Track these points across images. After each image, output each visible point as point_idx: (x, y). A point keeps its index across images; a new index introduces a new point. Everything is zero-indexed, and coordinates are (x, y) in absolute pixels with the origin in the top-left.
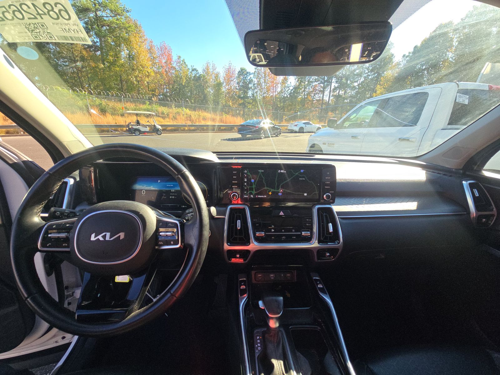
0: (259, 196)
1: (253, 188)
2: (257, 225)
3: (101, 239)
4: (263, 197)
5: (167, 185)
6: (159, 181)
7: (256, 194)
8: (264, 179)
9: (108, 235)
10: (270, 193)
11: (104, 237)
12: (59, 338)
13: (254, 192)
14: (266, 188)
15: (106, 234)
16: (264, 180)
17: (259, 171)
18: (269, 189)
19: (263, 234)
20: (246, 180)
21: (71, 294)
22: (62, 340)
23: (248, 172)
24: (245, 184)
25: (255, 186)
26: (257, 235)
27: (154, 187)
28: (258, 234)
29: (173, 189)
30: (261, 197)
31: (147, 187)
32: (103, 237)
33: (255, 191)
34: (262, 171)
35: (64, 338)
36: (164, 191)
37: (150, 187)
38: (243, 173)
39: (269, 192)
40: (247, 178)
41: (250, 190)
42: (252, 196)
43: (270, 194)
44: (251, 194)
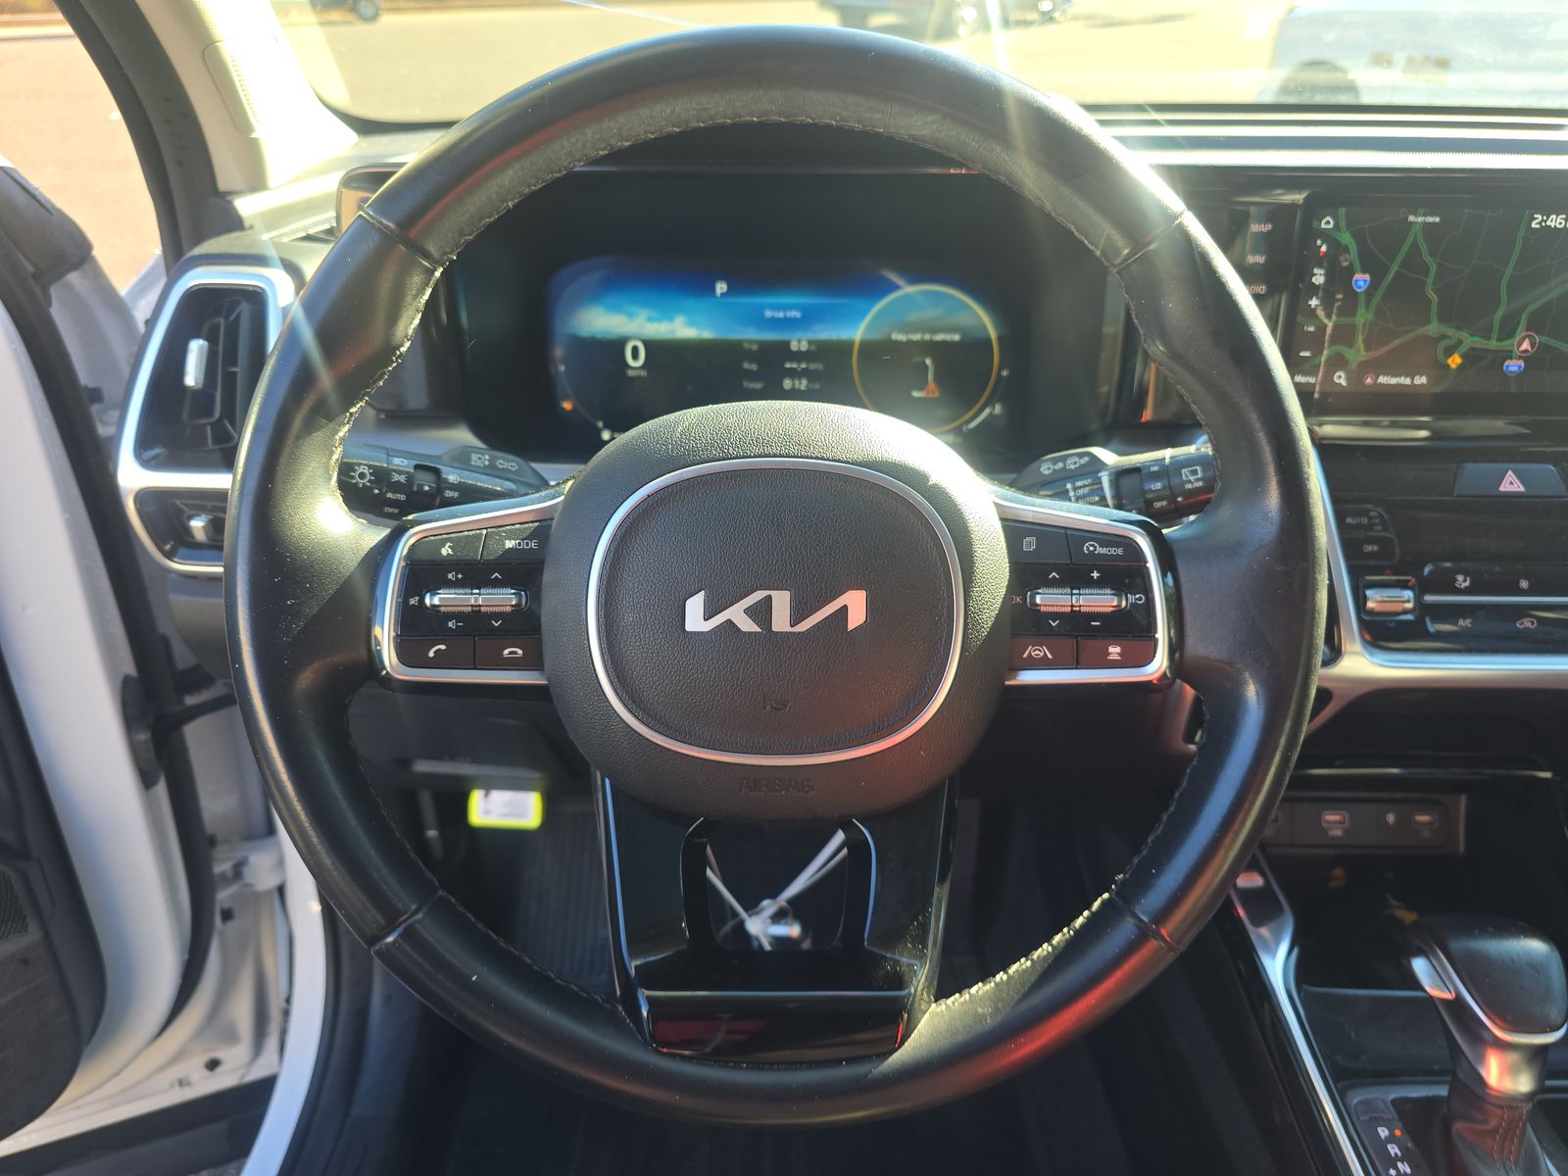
0: (1383, 380)
1: (1354, 327)
2: (1369, 548)
3: (747, 625)
4: (1408, 381)
5: (769, 314)
6: (721, 287)
7: (1368, 367)
8: (1433, 269)
9: (782, 601)
10: (1455, 361)
11: (762, 613)
12: (193, 1068)
13: (1358, 353)
14: (1433, 328)
15: (769, 598)
16: (1430, 280)
17: (1411, 218)
18: (1451, 332)
19: (1404, 599)
20: (1319, 278)
21: (230, 874)
22: (206, 1073)
23: (1343, 224)
24: (1314, 302)
25: (1370, 317)
26: (1370, 605)
27: (691, 323)
28: (1375, 599)
29: (799, 334)
30: (1393, 381)
31: (650, 319)
32: (750, 612)
33: (1368, 348)
34: (1430, 219)
35: (213, 1065)
36: (750, 351)
37: (671, 319)
38: (1310, 233)
39: (1449, 352)
40: (1331, 264)
41: (1333, 342)
42: (1341, 379)
43: (1454, 366)
44: (1337, 362)
